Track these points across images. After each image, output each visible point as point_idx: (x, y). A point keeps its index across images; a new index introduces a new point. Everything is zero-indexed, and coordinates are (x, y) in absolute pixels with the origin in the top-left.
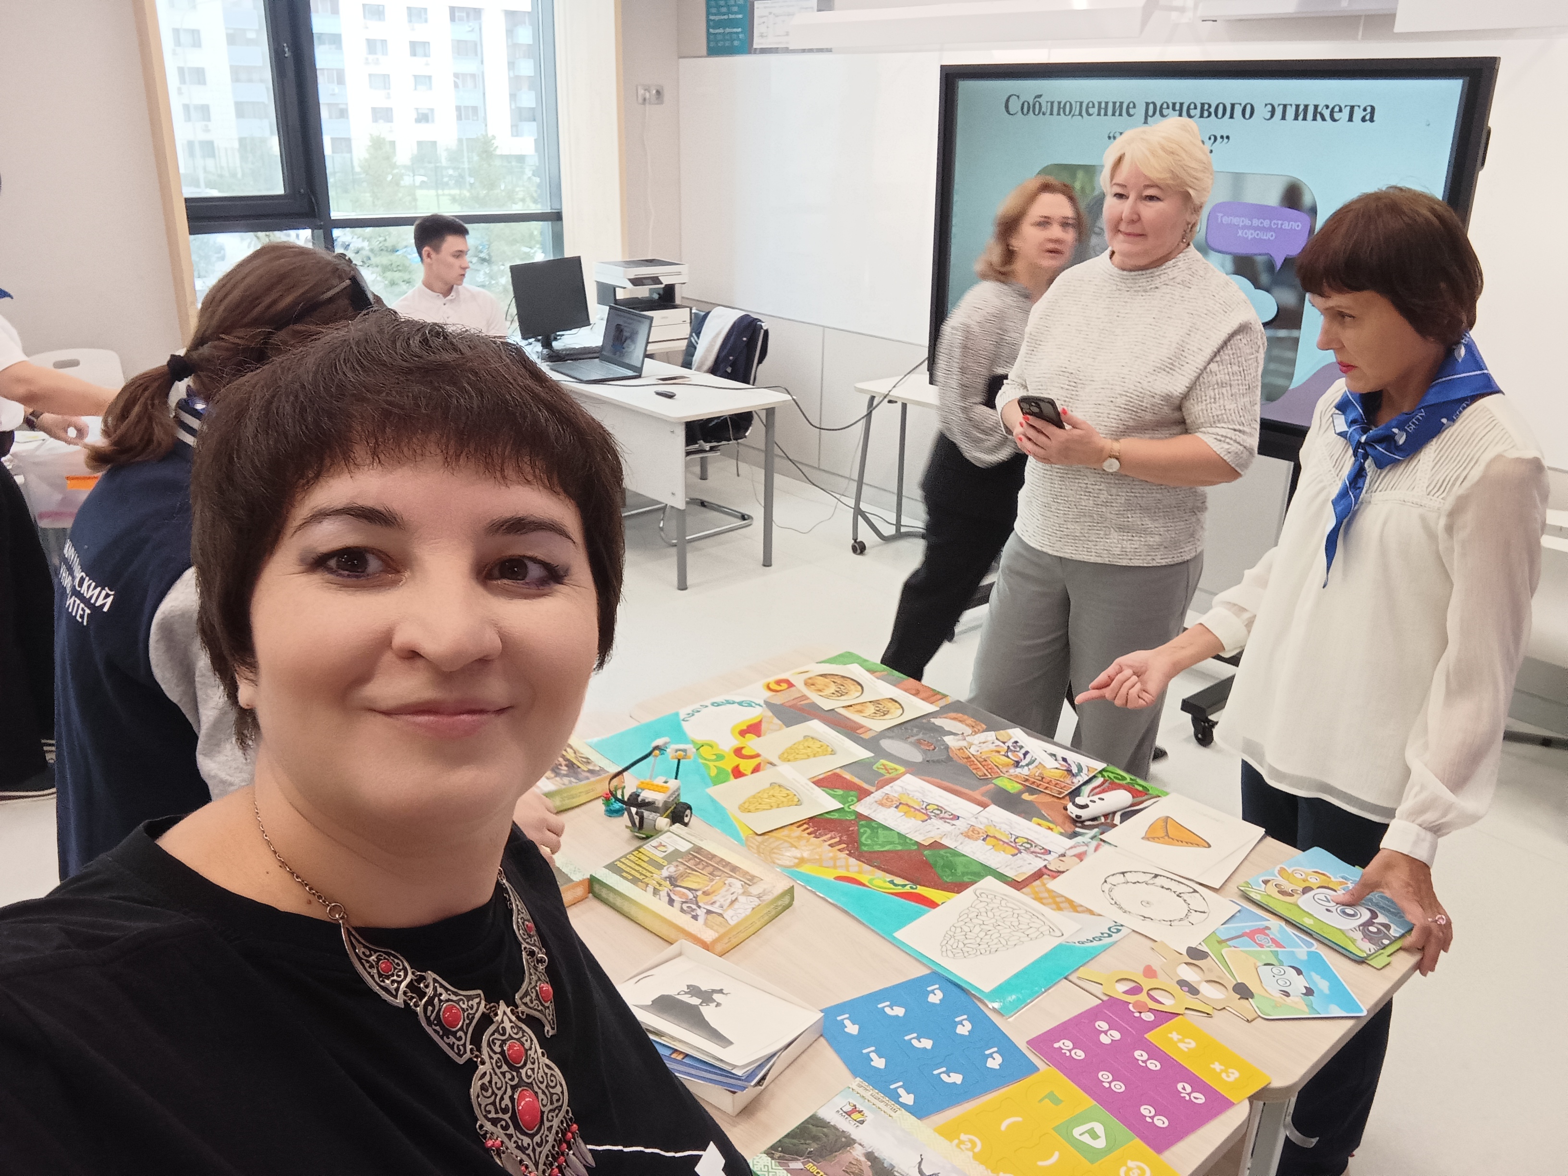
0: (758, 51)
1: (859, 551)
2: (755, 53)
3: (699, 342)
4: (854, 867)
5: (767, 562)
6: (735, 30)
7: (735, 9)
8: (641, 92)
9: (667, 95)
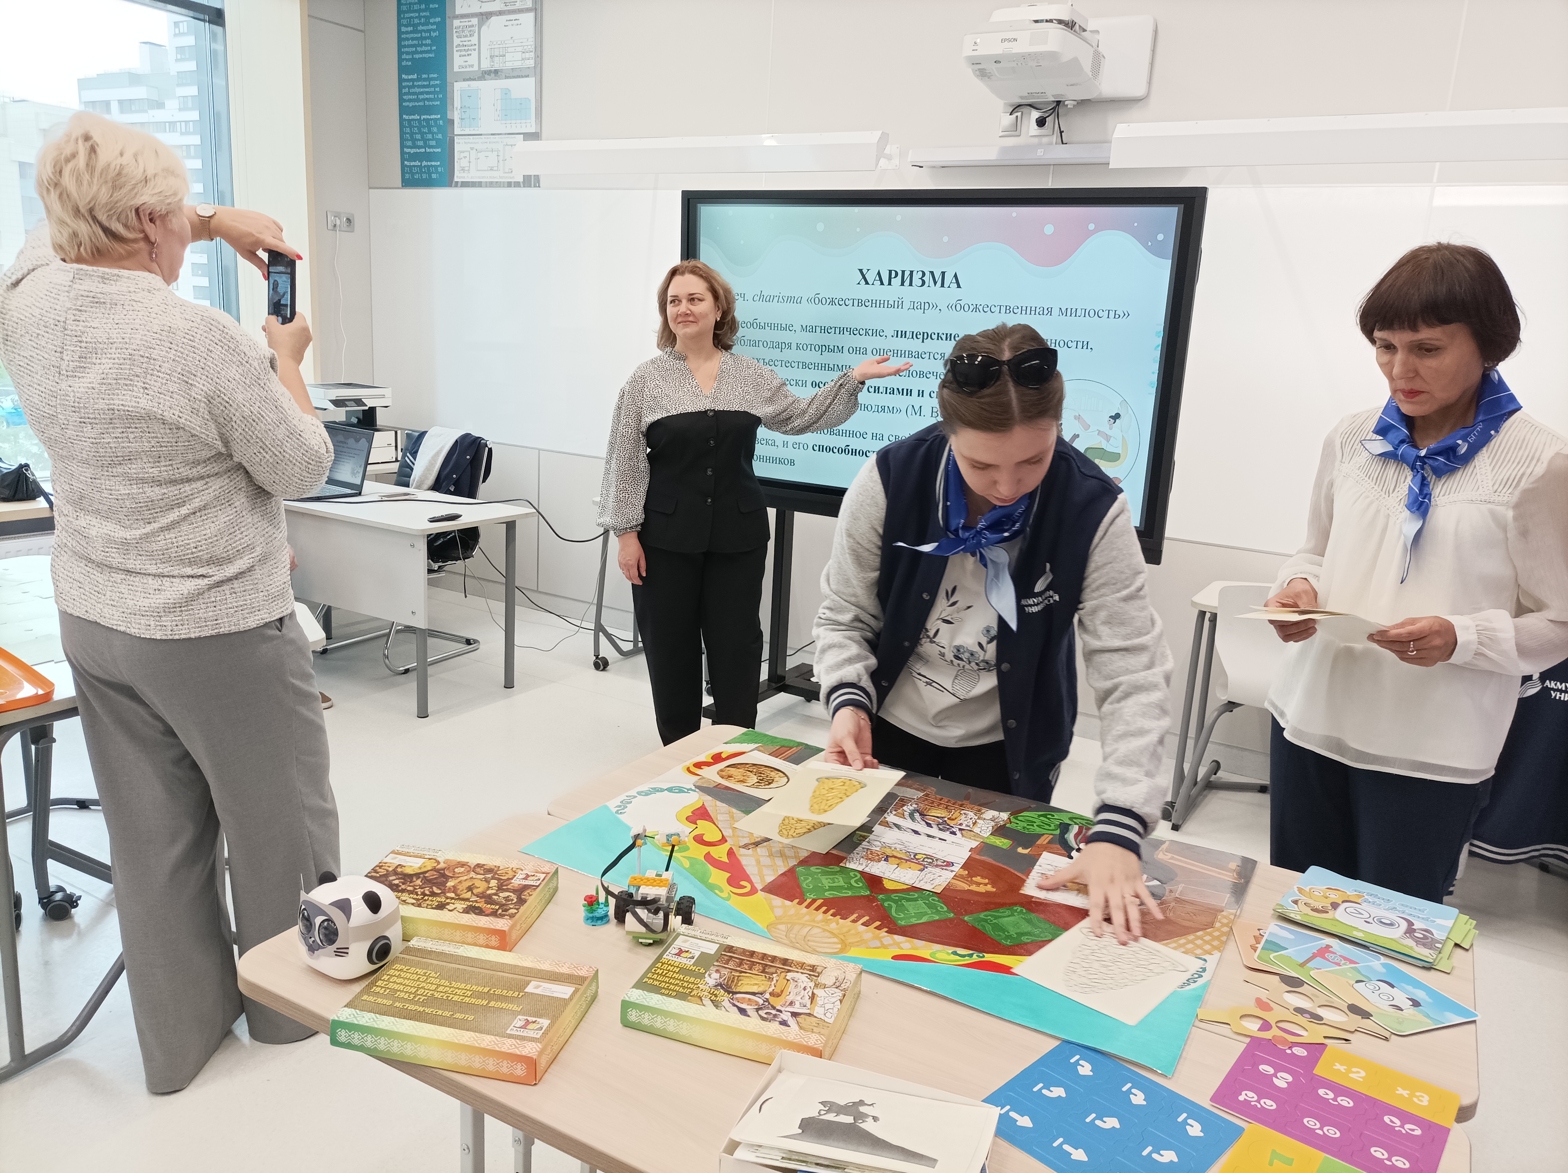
0: (459, 184)
1: (602, 667)
2: (456, 186)
3: (416, 463)
4: (906, 945)
5: (509, 684)
6: (433, 163)
7: (433, 143)
8: (331, 218)
9: (357, 222)
